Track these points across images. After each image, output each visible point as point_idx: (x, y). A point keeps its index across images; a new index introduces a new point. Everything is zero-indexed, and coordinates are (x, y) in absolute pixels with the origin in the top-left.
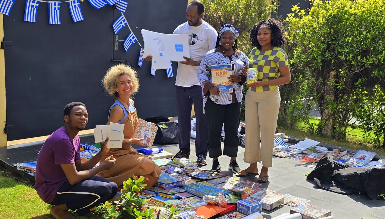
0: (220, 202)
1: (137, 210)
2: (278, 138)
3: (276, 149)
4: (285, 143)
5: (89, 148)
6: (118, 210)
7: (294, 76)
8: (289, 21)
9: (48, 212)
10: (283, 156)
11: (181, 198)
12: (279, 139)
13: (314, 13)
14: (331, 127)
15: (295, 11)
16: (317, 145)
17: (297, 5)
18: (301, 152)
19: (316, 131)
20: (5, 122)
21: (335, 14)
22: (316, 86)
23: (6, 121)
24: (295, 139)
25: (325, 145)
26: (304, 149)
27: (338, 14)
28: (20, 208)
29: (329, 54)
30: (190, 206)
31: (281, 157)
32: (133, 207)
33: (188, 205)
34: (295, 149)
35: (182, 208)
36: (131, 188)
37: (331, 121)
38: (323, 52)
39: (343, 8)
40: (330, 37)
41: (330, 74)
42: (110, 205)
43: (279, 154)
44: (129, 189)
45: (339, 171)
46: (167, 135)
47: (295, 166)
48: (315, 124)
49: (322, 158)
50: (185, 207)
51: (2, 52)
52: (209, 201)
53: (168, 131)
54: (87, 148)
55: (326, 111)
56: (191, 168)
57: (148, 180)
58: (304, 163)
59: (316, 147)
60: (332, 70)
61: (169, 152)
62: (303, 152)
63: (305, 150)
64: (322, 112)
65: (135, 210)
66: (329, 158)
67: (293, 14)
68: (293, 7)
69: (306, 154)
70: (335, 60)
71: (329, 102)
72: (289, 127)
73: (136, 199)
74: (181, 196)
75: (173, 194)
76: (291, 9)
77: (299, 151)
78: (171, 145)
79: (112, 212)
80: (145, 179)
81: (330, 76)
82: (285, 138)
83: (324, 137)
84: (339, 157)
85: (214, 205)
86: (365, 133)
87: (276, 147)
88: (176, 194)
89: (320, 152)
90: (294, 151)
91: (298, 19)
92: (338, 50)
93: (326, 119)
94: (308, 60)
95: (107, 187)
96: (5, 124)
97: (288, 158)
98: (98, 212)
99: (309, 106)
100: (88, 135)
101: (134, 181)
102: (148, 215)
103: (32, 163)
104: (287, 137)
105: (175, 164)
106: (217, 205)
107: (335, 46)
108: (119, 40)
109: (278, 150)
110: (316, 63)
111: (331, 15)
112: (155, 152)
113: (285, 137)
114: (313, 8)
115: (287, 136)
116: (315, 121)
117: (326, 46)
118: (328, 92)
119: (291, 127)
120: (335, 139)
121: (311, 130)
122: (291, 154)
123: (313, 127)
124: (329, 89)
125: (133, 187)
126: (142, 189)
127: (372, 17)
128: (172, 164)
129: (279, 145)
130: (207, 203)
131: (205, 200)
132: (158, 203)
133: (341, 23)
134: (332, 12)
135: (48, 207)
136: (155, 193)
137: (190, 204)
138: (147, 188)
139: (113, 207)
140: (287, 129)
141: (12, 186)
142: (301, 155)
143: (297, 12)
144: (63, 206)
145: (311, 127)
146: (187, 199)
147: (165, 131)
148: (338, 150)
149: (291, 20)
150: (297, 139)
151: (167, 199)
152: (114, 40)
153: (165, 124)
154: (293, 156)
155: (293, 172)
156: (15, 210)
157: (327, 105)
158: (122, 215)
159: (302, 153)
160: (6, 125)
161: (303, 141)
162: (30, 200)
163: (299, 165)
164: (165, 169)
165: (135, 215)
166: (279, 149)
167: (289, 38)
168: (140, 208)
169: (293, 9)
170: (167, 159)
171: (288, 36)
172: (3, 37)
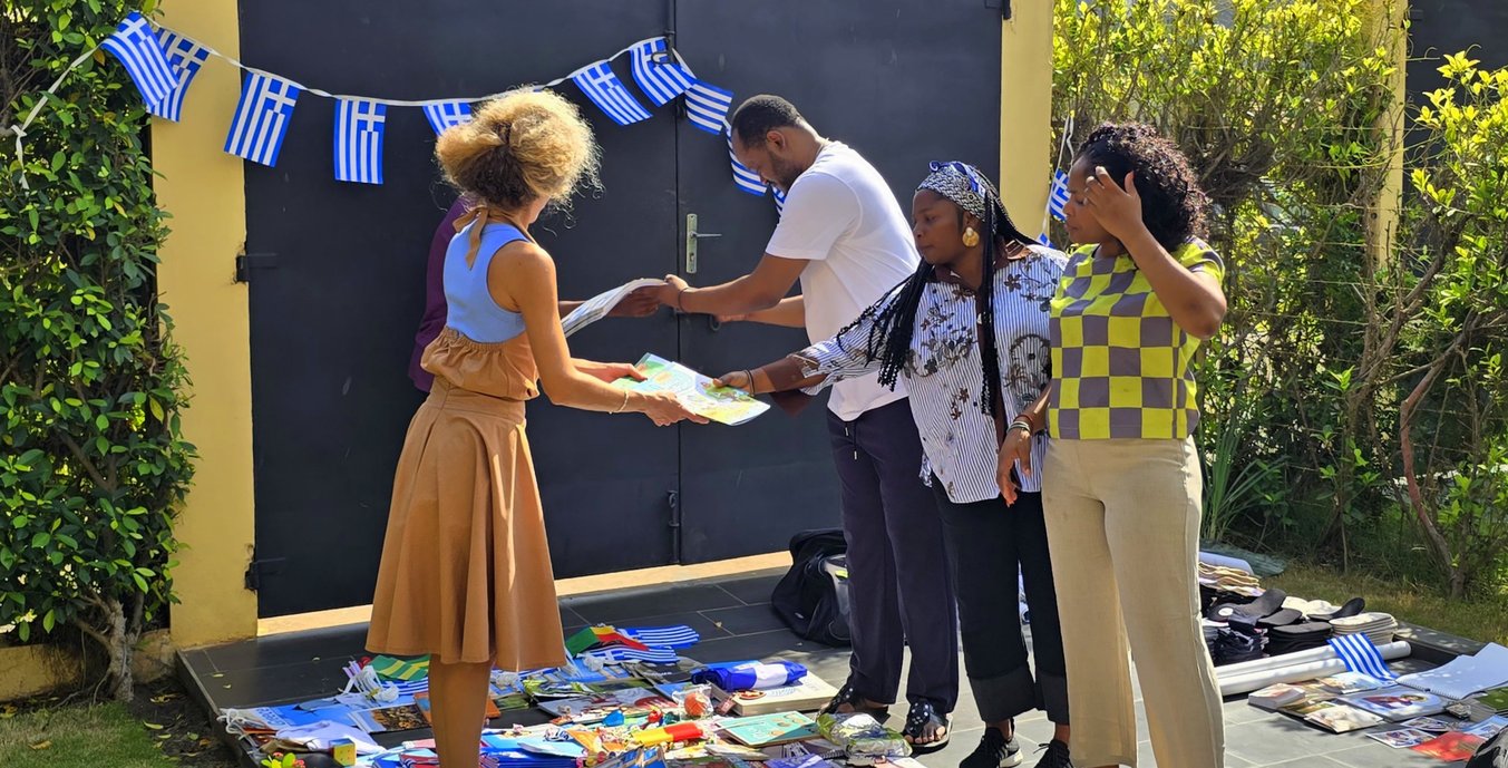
2: (1350, 637)
3: (1328, 688)
4: (1387, 662)
8: (1435, 120)
10: (1341, 726)
12: (1357, 645)
15: (1458, 76)
17: (1462, 54)
18: (1440, 709)
20: (250, 546)
23: (253, 542)
24: (1443, 641)
26: (1459, 695)
31: (1331, 731)
34: (1421, 690)
43: (1323, 716)
51: (242, 290)
61: (829, 683)
62: (1450, 709)
63: (1465, 700)
67: (1451, 92)
68: (1447, 62)
69: (1466, 718)
72: (1455, 584)
76: (1441, 70)
77: (1437, 700)
82: (1395, 639)
87: (1329, 681)
90: (1409, 703)
91: (1470, 112)
96: (252, 553)
97: (1364, 733)
103: (297, 708)
104: (1406, 632)
105: (823, 737)
108: (700, 235)
109: (1331, 696)
112: (768, 679)
113: (1397, 632)
115: (1409, 630)
122: (1385, 718)
128: (810, 739)
129: (1349, 669)
140: (1445, 595)
142: (1432, 724)
143: (1463, 80)
149: (1442, 118)
150: (1449, 646)
152: (681, 233)
154: (1393, 725)
159: (1446, 714)
160: (255, 558)
161: (1473, 654)
164: (762, 762)
166: (1338, 690)
167: (1435, 196)
169: (1446, 71)
170: (803, 712)
171: (1430, 188)
172: (245, 240)
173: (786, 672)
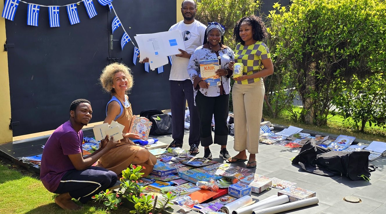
0: (212, 187)
1: (136, 197)
2: (264, 126)
3: (263, 136)
4: (271, 131)
5: (89, 141)
6: (118, 197)
7: (277, 68)
8: (271, 17)
9: (53, 201)
10: (270, 143)
11: (177, 185)
12: (266, 128)
13: (294, 9)
14: (313, 114)
16: (301, 132)
17: (278, 3)
18: (286, 139)
19: (299, 118)
21: (314, 10)
22: (298, 77)
23: (11, 118)
24: (280, 126)
25: (308, 132)
26: (288, 136)
27: (316, 10)
28: (27, 199)
29: (309, 47)
30: (185, 192)
31: (268, 144)
32: (132, 194)
33: (183, 190)
34: (280, 136)
35: (178, 193)
36: (130, 177)
37: (313, 109)
38: (304, 45)
39: (321, 4)
40: (310, 31)
41: (310, 66)
42: (110, 193)
43: (266, 141)
44: (128, 177)
45: (321, 155)
46: (162, 127)
47: (281, 152)
48: (298, 112)
49: (306, 143)
50: (180, 192)
51: (6, 53)
52: (202, 187)
53: (162, 123)
54: (87, 141)
55: (308, 100)
56: (185, 156)
57: (145, 168)
58: (289, 149)
59: (299, 133)
60: (312, 62)
61: (163, 142)
63: (290, 137)
64: (304, 101)
65: (134, 196)
66: (312, 143)
67: (275, 11)
68: (274, 5)
69: (291, 140)
70: (315, 52)
71: (311, 91)
72: (274, 116)
73: (135, 186)
74: (176, 183)
75: (169, 181)
76: (273, 6)
77: (284, 137)
78: (165, 136)
79: (113, 199)
80: (142, 168)
81: (311, 67)
82: (271, 126)
83: (307, 124)
84: (321, 142)
85: (207, 190)
86: (344, 119)
87: (263, 135)
88: (171, 181)
89: (304, 138)
90: (279, 138)
91: (279, 16)
92: (317, 43)
93: (308, 107)
94: (290, 53)
95: (107, 176)
96: (10, 120)
97: (274, 144)
98: (100, 200)
99: (292, 96)
100: (88, 129)
101: (132, 170)
102: (146, 201)
103: (37, 156)
104: (273, 125)
105: (169, 153)
106: (209, 189)
107: (315, 39)
108: (114, 40)
109: (264, 138)
110: (297, 56)
111: (309, 10)
112: (151, 142)
114: (293, 5)
115: (273, 124)
116: (298, 110)
117: (306, 39)
118: (309, 82)
119: (276, 115)
120: (317, 126)
121: (294, 118)
122: (276, 141)
123: (296, 115)
124: (310, 80)
125: (131, 175)
126: (139, 177)
127: (348, 11)
128: (167, 153)
129: (265, 133)
130: (200, 188)
131: (199, 185)
132: (155, 189)
133: (319, 18)
134: (311, 7)
135: (53, 197)
136: (152, 181)
137: (185, 190)
138: (144, 176)
139: (113, 195)
140: (273, 118)
141: (19, 178)
142: (286, 142)
143: (278, 9)
144: (67, 195)
145: (295, 115)
146: (182, 186)
147: (159, 123)
148: (320, 136)
149: (273, 17)
150: (282, 127)
151: (163, 186)
152: (109, 40)
153: (160, 116)
154: (278, 142)
155: (279, 157)
156: (22, 201)
157: (309, 94)
158: (121, 202)
159: (287, 139)
160: (11, 122)
161: (287, 128)
162: (36, 191)
163: (285, 151)
164: (160, 158)
165: (134, 201)
166: (265, 137)
167: (272, 34)
168: (138, 195)
169: (274, 7)
170: (162, 148)
171: (271, 32)
172: (6, 40)
173: (154, 141)
